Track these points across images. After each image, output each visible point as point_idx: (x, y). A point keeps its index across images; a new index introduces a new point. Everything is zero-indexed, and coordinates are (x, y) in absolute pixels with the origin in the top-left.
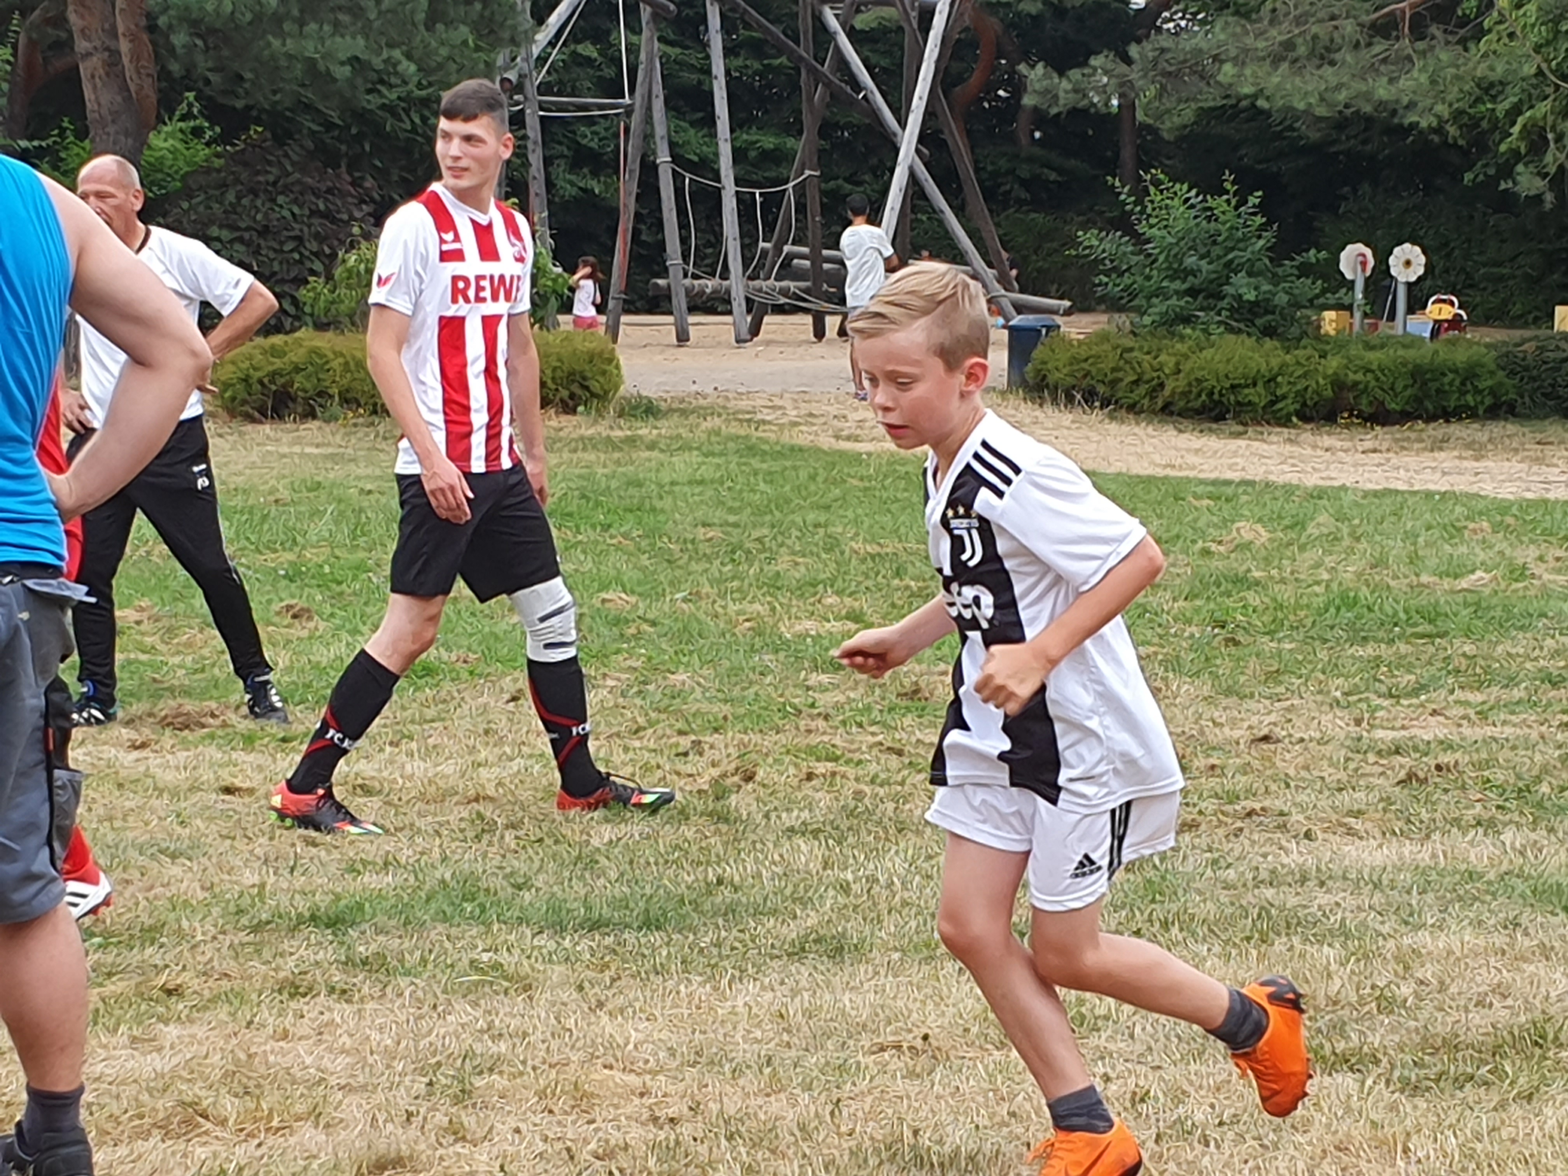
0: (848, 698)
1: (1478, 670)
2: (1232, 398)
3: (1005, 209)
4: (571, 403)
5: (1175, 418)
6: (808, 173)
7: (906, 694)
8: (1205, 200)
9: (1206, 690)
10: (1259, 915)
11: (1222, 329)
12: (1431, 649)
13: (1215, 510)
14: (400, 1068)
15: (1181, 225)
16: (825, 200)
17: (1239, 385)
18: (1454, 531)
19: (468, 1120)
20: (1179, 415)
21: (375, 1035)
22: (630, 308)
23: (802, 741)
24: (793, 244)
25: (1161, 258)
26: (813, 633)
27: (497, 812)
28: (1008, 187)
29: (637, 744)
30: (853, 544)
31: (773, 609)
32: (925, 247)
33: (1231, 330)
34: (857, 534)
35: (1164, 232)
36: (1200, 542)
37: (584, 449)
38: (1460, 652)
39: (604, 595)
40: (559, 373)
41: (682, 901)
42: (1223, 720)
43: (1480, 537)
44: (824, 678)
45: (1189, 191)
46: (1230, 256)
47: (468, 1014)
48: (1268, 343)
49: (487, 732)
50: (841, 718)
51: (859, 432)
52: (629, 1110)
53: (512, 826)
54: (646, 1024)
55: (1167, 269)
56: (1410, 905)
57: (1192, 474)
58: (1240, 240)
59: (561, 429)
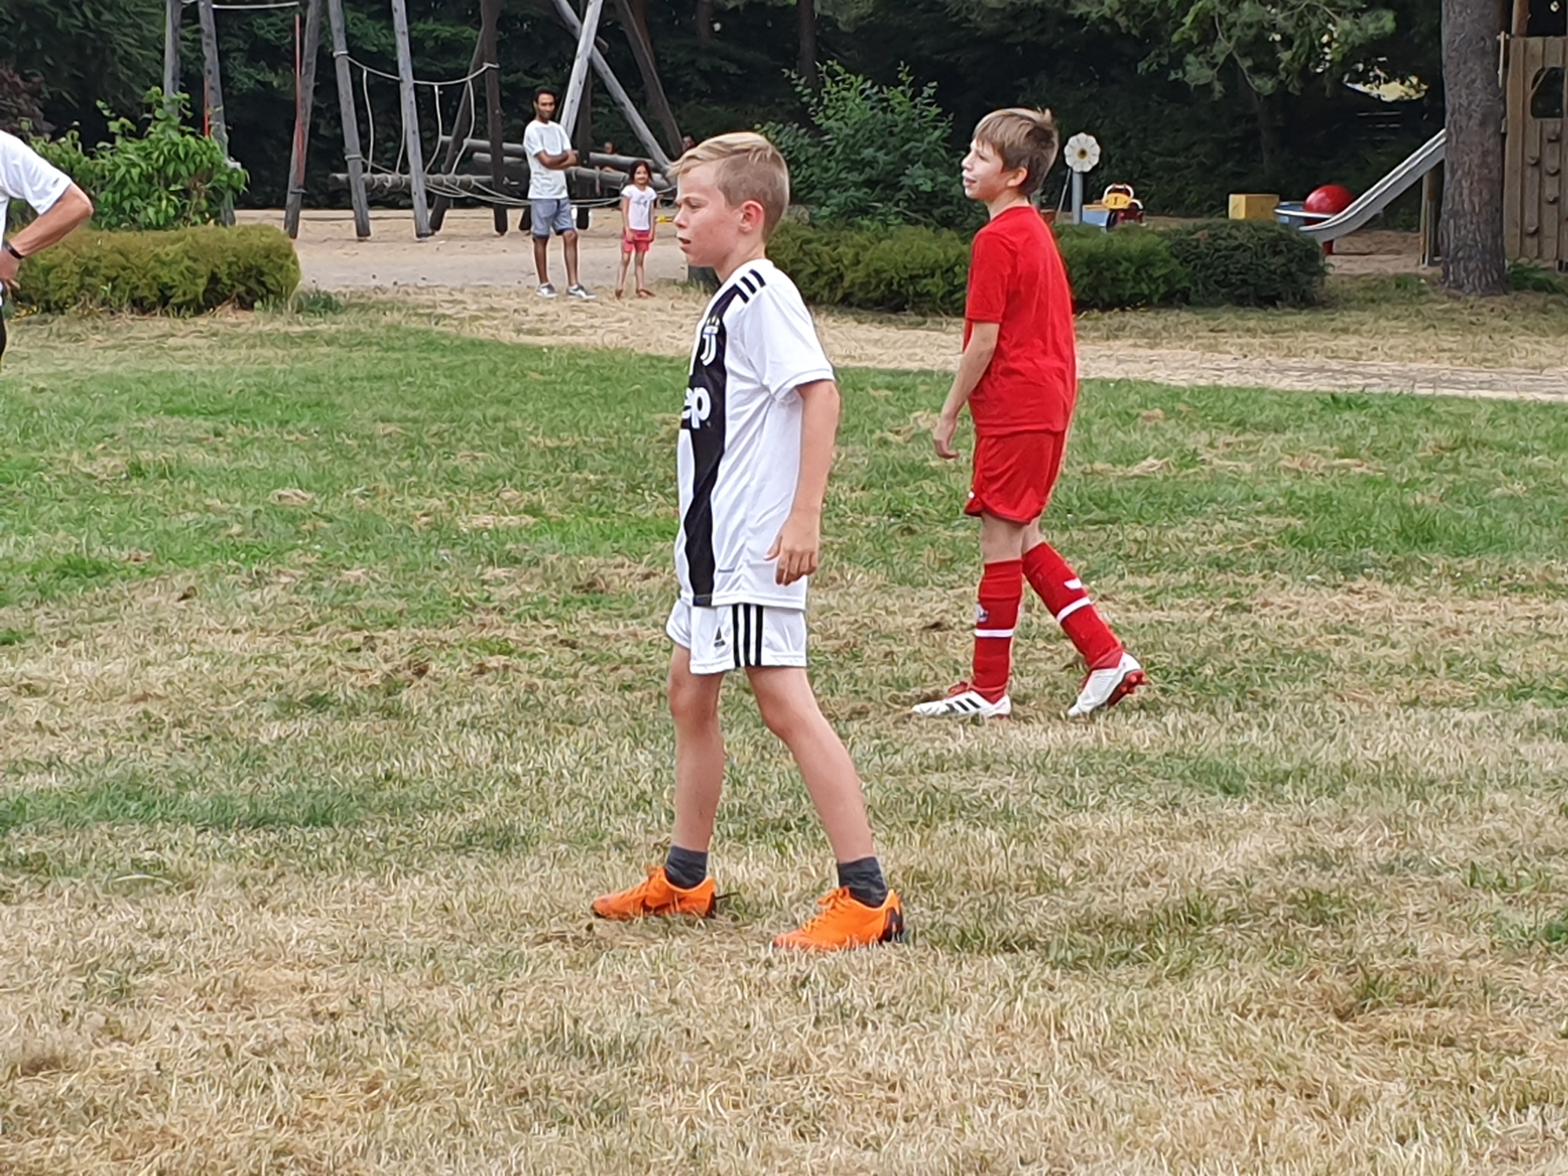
0: (524, 592)
1: (1148, 556)
2: (911, 288)
3: (687, 100)
4: (248, 299)
5: (854, 309)
6: (486, 65)
7: (581, 587)
8: (880, 91)
9: (880, 580)
10: (924, 801)
11: (900, 220)
12: (1103, 535)
13: (893, 401)
14: (57, 969)
15: (856, 116)
16: (505, 94)
17: (918, 276)
18: (1127, 418)
19: (126, 1018)
20: (859, 306)
21: (32, 937)
22: (310, 202)
23: (475, 636)
24: (473, 137)
25: (839, 150)
26: (490, 527)
27: (165, 710)
28: (688, 78)
29: (309, 640)
30: (532, 438)
31: (451, 504)
32: (607, 139)
33: (908, 221)
34: (536, 428)
35: (841, 124)
36: (878, 432)
37: (263, 345)
38: (1131, 537)
39: (280, 491)
40: (235, 268)
41: (349, 795)
42: (896, 609)
43: (1153, 423)
44: (500, 572)
45: (865, 81)
46: (906, 147)
47: (128, 913)
48: (946, 234)
49: (157, 630)
50: (515, 612)
51: (539, 325)
52: (290, 1006)
53: (180, 724)
54: (310, 919)
55: (844, 160)
56: (1072, 787)
57: (870, 364)
58: (916, 131)
59: (239, 325)
